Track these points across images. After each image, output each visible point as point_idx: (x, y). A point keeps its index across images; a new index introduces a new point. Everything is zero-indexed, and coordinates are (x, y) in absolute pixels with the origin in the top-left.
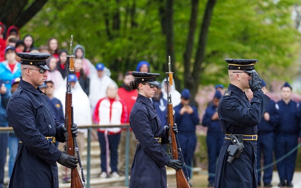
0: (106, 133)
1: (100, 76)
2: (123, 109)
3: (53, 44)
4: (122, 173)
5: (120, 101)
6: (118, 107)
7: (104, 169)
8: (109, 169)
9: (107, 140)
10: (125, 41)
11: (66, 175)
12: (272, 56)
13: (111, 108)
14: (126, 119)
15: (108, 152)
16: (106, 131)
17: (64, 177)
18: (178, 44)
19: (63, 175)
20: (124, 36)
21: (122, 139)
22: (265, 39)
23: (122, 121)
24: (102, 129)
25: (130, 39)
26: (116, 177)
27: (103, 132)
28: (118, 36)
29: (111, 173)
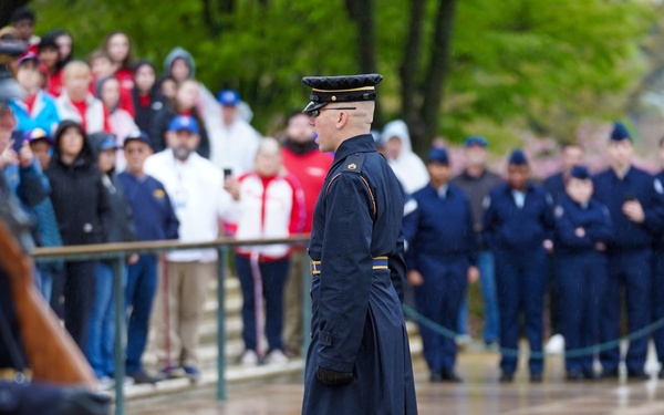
0: (255, 258)
1: (228, 122)
2: (294, 198)
3: (116, 45)
4: (292, 353)
5: (288, 180)
6: (281, 194)
7: (251, 343)
8: (263, 344)
9: (257, 274)
10: (247, 39)
11: (167, 360)
12: (585, 70)
13: (264, 197)
14: (301, 225)
15: (260, 303)
16: (255, 253)
17: (163, 366)
18: (386, 43)
19: (160, 360)
20: (246, 28)
21: (293, 272)
22: (571, 29)
23: (292, 229)
24: (244, 250)
25: (261, 34)
26: (279, 363)
27: (247, 257)
28: (230, 27)
29: (269, 352)
